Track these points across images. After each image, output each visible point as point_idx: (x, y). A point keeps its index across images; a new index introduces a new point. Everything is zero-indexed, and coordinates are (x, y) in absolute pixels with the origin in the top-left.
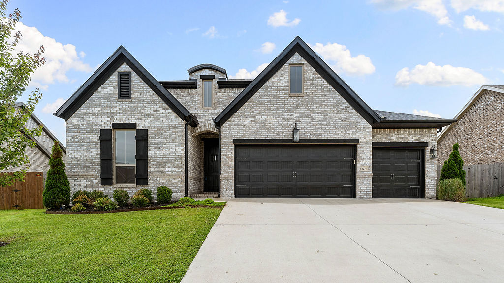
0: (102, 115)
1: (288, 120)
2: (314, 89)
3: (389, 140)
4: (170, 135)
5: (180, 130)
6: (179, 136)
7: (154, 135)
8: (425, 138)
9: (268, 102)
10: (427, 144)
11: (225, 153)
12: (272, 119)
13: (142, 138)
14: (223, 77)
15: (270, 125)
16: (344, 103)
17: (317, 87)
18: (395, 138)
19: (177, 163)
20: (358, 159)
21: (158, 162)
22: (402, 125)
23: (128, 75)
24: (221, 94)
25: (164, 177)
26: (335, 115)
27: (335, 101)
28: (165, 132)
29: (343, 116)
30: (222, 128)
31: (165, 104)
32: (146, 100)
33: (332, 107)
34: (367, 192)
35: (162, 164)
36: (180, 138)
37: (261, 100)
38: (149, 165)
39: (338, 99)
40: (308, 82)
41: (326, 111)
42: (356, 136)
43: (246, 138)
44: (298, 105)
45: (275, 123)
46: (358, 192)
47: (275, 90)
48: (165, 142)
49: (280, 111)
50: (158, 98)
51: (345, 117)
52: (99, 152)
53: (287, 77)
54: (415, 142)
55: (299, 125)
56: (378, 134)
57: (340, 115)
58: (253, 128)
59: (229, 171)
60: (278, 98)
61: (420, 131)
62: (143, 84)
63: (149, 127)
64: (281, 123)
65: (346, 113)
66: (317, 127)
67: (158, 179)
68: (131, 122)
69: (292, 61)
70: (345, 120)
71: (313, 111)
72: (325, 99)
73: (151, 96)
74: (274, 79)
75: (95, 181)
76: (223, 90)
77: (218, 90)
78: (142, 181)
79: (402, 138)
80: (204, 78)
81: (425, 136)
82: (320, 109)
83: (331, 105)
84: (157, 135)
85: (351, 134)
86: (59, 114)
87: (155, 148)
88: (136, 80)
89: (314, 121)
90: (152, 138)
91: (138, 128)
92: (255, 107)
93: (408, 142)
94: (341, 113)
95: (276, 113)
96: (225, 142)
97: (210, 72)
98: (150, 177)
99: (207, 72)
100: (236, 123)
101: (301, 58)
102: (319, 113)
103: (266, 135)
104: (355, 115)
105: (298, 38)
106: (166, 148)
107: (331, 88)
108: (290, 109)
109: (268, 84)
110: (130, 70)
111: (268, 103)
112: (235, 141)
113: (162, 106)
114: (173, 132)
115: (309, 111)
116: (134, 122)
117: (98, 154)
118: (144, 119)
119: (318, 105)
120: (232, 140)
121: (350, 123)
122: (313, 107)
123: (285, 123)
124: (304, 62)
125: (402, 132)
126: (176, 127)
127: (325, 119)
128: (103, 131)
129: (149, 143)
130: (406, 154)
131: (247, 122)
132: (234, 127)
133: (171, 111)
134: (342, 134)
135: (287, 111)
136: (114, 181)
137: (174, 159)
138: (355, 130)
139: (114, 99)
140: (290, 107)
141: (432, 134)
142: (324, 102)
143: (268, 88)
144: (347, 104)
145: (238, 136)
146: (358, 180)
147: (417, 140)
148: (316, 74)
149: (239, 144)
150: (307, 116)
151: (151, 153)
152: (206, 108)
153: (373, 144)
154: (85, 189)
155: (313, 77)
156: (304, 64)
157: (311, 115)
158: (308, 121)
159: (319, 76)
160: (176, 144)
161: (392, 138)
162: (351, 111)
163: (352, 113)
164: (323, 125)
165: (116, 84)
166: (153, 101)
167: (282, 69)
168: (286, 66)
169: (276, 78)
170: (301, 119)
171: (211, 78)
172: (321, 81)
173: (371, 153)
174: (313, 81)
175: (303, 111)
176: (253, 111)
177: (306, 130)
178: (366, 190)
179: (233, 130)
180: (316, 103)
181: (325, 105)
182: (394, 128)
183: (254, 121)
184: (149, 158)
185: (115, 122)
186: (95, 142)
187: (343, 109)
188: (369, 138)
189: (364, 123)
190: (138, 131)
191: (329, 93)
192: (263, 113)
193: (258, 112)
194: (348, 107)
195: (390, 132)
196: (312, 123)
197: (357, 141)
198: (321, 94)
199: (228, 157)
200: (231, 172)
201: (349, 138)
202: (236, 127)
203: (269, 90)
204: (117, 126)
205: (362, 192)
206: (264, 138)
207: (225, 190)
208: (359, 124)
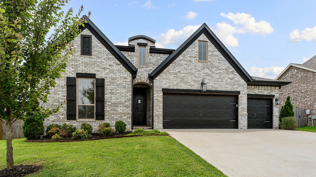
0: (68, 66)
1: (198, 77)
3: (254, 93)
4: (121, 84)
5: (129, 80)
6: (128, 85)
7: (109, 83)
9: (185, 64)
10: (274, 96)
11: (157, 98)
12: (188, 76)
13: (100, 84)
14: (153, 45)
15: (186, 80)
16: (231, 68)
17: (215, 57)
18: (257, 91)
19: (126, 104)
20: (239, 104)
21: (112, 103)
22: (261, 83)
23: (90, 38)
24: (152, 57)
25: (117, 114)
26: (226, 76)
27: (226, 67)
28: (118, 81)
29: (231, 76)
30: (154, 81)
31: (117, 61)
32: (103, 58)
33: (224, 70)
34: (245, 125)
35: (116, 105)
36: (129, 86)
37: (180, 63)
38: (105, 105)
39: (228, 66)
40: (210, 54)
41: (220, 73)
42: (238, 90)
43: (171, 88)
44: (204, 68)
45: (189, 78)
46: (239, 125)
47: (189, 57)
48: (118, 89)
49: (193, 71)
50: (112, 56)
51: (232, 77)
52: (66, 95)
53: (197, 49)
55: (205, 81)
58: (175, 82)
59: (159, 110)
60: (192, 62)
61: (270, 88)
62: (101, 45)
63: (105, 77)
64: (193, 79)
65: (233, 74)
67: (112, 116)
68: (91, 73)
69: (200, 38)
70: (232, 79)
71: (213, 72)
72: (220, 65)
73: (107, 55)
74: (189, 49)
75: (61, 117)
76: (153, 54)
77: (150, 54)
78: (100, 117)
79: (261, 92)
80: (139, 45)
81: (273, 91)
82: (217, 71)
83: (223, 69)
84: (112, 83)
85: (235, 88)
87: (110, 93)
88: (95, 41)
89: (213, 78)
90: (107, 85)
91: (97, 77)
92: (177, 68)
93: (264, 94)
94: (229, 75)
95: (190, 72)
96: (157, 90)
97: (144, 41)
98: (106, 114)
99: (142, 41)
100: (164, 77)
101: (205, 37)
102: (216, 74)
103: (184, 86)
104: (238, 76)
105: (205, 24)
106: (118, 93)
107: (224, 58)
108: (199, 70)
109: (185, 52)
110: (91, 34)
111: (185, 65)
112: (163, 90)
113: (115, 62)
114: (124, 81)
115: (210, 72)
116: (94, 72)
117: (64, 96)
118: (102, 71)
119: (216, 69)
120: (161, 89)
121: (235, 81)
122: (213, 70)
123: (196, 79)
124: (208, 40)
125: (261, 88)
126: (126, 78)
127: (220, 78)
128: (69, 79)
129: (105, 89)
130: (262, 101)
131: (172, 77)
132: (163, 80)
133: (122, 66)
134: (230, 88)
135: (197, 71)
136: (77, 117)
137: (124, 101)
138: (238, 86)
139: (78, 54)
141: (277, 90)
142: (220, 67)
143: (185, 55)
144: (233, 69)
145: (166, 87)
146: (239, 117)
147: (269, 93)
148: (215, 49)
149: (167, 92)
150: (209, 75)
151: (107, 96)
152: (141, 66)
153: (248, 95)
154: (53, 123)
155: (213, 50)
156: (207, 41)
157: (212, 75)
158: (210, 79)
159: (217, 50)
160: (126, 90)
163: (235, 75)
164: (219, 81)
165: (80, 43)
166: (109, 59)
167: (194, 43)
168: (197, 41)
169: (190, 49)
170: (206, 77)
171: (145, 45)
172: (218, 53)
173: (247, 101)
174: (213, 53)
175: (207, 72)
176: (175, 70)
177: (209, 85)
179: (162, 82)
180: (215, 68)
181: (220, 69)
182: (256, 85)
183: (176, 77)
184: (105, 100)
185: (79, 72)
186: (62, 86)
187: (231, 72)
188: (246, 91)
189: (243, 81)
190: (97, 80)
191: (222, 61)
192: (182, 72)
193: (179, 71)
194: (234, 71)
195: (254, 87)
196: (212, 80)
197: (239, 92)
198: (218, 61)
199: (159, 101)
200: (161, 111)
201: (234, 90)
202: (164, 80)
203: (186, 56)
204: (80, 75)
205: (242, 125)
206: (182, 89)
207: (157, 123)
208: (240, 82)
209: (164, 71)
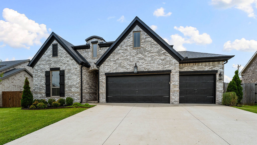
0: (46, 64)
1: (132, 62)
2: (146, 44)
3: (193, 69)
4: (74, 73)
5: (78, 70)
6: (78, 73)
7: (67, 73)
8: (215, 67)
9: (122, 53)
10: (217, 71)
11: (101, 80)
13: (62, 74)
14: (102, 42)
15: (123, 65)
16: (163, 50)
17: (148, 43)
18: (196, 68)
19: (77, 86)
20: (171, 81)
21: (69, 86)
22: (201, 60)
23: (56, 45)
24: (101, 50)
25: (71, 93)
26: (158, 57)
27: (158, 50)
28: (72, 71)
29: (162, 57)
30: (100, 68)
31: (72, 58)
32: (64, 57)
33: (156, 53)
35: (71, 87)
36: (78, 74)
37: (118, 52)
38: (65, 87)
39: (160, 49)
40: (143, 41)
41: (153, 56)
42: (169, 69)
43: (111, 72)
44: (138, 54)
45: (125, 63)
46: (171, 100)
47: (125, 46)
48: (72, 76)
49: (128, 57)
50: (68, 55)
51: (164, 58)
52: (45, 82)
53: (132, 39)
54: (209, 70)
55: (138, 64)
56: (186, 66)
57: (161, 57)
58: (115, 67)
59: (103, 89)
60: (127, 50)
61: (212, 64)
62: (62, 49)
63: (65, 69)
64: (129, 63)
65: (164, 56)
66: (148, 64)
67: (69, 94)
68: (57, 67)
69: (134, 30)
70: (163, 60)
71: (146, 56)
73: (66, 54)
74: (125, 40)
75: (44, 95)
76: (102, 48)
77: (99, 48)
78: (62, 95)
79: (201, 68)
80: (93, 43)
81: (216, 66)
82: (149, 55)
83: (155, 52)
84: (69, 73)
85: (167, 68)
86: (29, 65)
87: (68, 79)
88: (59, 47)
89: (146, 61)
90: (66, 74)
91: (60, 70)
92: (116, 56)
93: (205, 70)
94: (161, 56)
95: (126, 58)
96: (101, 75)
97: (96, 40)
98: (66, 93)
99: (94, 40)
100: (107, 65)
101: (139, 28)
102: (149, 57)
103: (121, 70)
104: (169, 57)
105: (137, 17)
106: (72, 79)
107: (155, 43)
108: (133, 56)
109: (122, 43)
110: (57, 43)
111: (122, 54)
112: (106, 74)
113: (70, 59)
114: (75, 71)
115: (143, 56)
116: (59, 67)
117: (45, 83)
118: (63, 65)
119: (148, 53)
120: (104, 74)
121: (166, 61)
122: (145, 54)
123: (131, 63)
124: (141, 30)
125: (201, 65)
126: (76, 69)
127: (152, 60)
128: (46, 72)
129: (65, 77)
130: (204, 77)
131: (112, 64)
132: (105, 67)
133: (74, 61)
134: (161, 68)
135: (132, 57)
136: (51, 95)
137: (76, 84)
138: (169, 65)
139: (51, 57)
140: (133, 55)
141: (221, 65)
142: (152, 50)
143: (122, 45)
144: (165, 51)
145: (107, 71)
146: (171, 93)
147: (210, 69)
148: (147, 36)
149: (109, 76)
150: (142, 59)
151: (66, 81)
152: (94, 58)
153: (180, 72)
154: (40, 99)
155: (146, 38)
156: (141, 31)
157: (145, 58)
158: (143, 62)
159: (149, 36)
160: (77, 77)
161: (194, 68)
162: (167, 54)
163: (167, 56)
164: (151, 63)
165: (52, 50)
166: (67, 57)
167: (129, 34)
168: (132, 33)
169: (126, 40)
170: (139, 61)
171: (96, 42)
172: (150, 39)
173: (179, 78)
174: (146, 40)
175: (140, 56)
176: (115, 58)
177: (142, 67)
178: (175, 99)
179: (105, 69)
180: (147, 52)
181: (152, 52)
182: (196, 62)
183: (115, 63)
184: (65, 84)
185: (51, 67)
186: (44, 77)
187: (162, 54)
188: (178, 69)
189: (174, 61)
190: (60, 71)
191: (154, 46)
192: (119, 59)
193: (117, 58)
194: (165, 52)
195: (193, 65)
196: (145, 62)
197: (170, 71)
198: (150, 46)
199: (103, 82)
200: (104, 90)
201: (166, 70)
202: (107, 67)
203: (123, 46)
204: (52, 69)
205: (173, 100)
206: (120, 72)
207: (101, 99)
208: (172, 62)
209: (107, 60)
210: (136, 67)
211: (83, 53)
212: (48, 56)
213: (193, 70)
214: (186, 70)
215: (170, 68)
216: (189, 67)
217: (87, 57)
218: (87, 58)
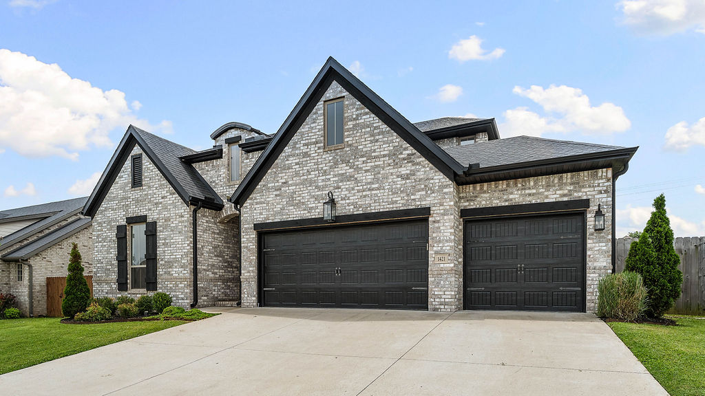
0: (119, 209)
1: (323, 188)
2: (358, 134)
3: (506, 201)
4: (176, 227)
5: (186, 219)
7: (162, 228)
8: (583, 190)
9: (297, 164)
10: (586, 203)
11: (246, 245)
12: (302, 189)
13: (152, 232)
14: (250, 137)
15: (299, 198)
16: (406, 149)
17: (363, 130)
18: (517, 196)
19: (183, 261)
20: (430, 242)
21: (165, 262)
23: (140, 158)
24: (248, 161)
25: (170, 280)
26: (391, 171)
27: (392, 148)
28: (172, 223)
29: (404, 171)
30: (243, 210)
31: (172, 188)
32: (155, 186)
33: (387, 158)
34: (447, 300)
35: (170, 264)
37: (287, 162)
38: (158, 265)
39: (397, 144)
40: (350, 124)
41: (377, 166)
42: (425, 203)
43: (270, 221)
44: (336, 163)
45: (305, 194)
46: (430, 300)
47: (304, 145)
48: (172, 236)
49: (312, 175)
50: (165, 182)
51: (408, 172)
52: (117, 253)
53: (321, 121)
54: (560, 200)
55: (338, 194)
56: (485, 192)
57: (400, 170)
58: (279, 206)
59: (251, 269)
60: (309, 156)
61: (572, 178)
62: (152, 166)
63: (158, 219)
64: (313, 194)
65: (410, 164)
66: (364, 193)
67: (166, 283)
68: (142, 214)
69: (328, 95)
70: (407, 177)
71: (358, 169)
72: (376, 147)
73: (159, 180)
74: (304, 129)
75: (114, 286)
76: (251, 155)
77: (245, 156)
78: (151, 285)
79: (534, 194)
80: (230, 142)
81: (583, 187)
82: (368, 165)
83: (384, 156)
84: (165, 227)
85: (418, 200)
86: (85, 212)
87: (163, 244)
88: (146, 162)
89: (359, 184)
90: (160, 231)
91: (148, 220)
92: (280, 175)
93: (546, 201)
94: (401, 166)
95: (306, 179)
96: (246, 229)
97: (236, 132)
98: (159, 280)
99: (233, 134)
100: (258, 200)
101: (340, 88)
102: (367, 171)
103: (295, 214)
104: (424, 167)
105: (331, 58)
106: (173, 243)
107: (385, 127)
108: (325, 171)
109: (295, 138)
110: (141, 151)
111: (296, 167)
112: (256, 226)
113: (169, 191)
114: (179, 223)
115: (352, 170)
116: (145, 213)
117: (115, 255)
118: (154, 209)
119: (365, 159)
120: (253, 225)
121: (415, 181)
122: (357, 163)
123: (319, 193)
124: (345, 93)
125: (532, 183)
126: (182, 216)
127: (376, 180)
128: (119, 227)
129: (158, 239)
130: (552, 224)
131: (271, 197)
132: (255, 206)
133: (177, 196)
134: (402, 202)
135: (321, 175)
136: (129, 286)
137: (180, 256)
138: (424, 193)
139: (129, 188)
140: (325, 168)
141: (601, 181)
142: (374, 151)
143: (296, 143)
144: (411, 150)
145: (260, 219)
147: (564, 195)
148: (362, 109)
149: (265, 232)
150: (350, 178)
151: (159, 250)
152: (232, 183)
153: (464, 213)
154: (106, 295)
155: (357, 115)
156: (344, 97)
157: (355, 176)
158: (351, 186)
159: (367, 110)
160: (182, 237)
161: (511, 197)
162: (418, 160)
163: (419, 164)
164: (373, 190)
165: (130, 170)
166: (161, 186)
167: (314, 110)
168: (320, 104)
169: (307, 126)
171: (236, 140)
172: (371, 118)
173: (453, 230)
174: (357, 122)
175: (343, 172)
176: (278, 181)
177: (347, 201)
178: (443, 297)
179: (255, 211)
180: (362, 156)
181: (375, 157)
182: (516, 177)
183: (279, 195)
184: (158, 258)
185: (129, 216)
186: (113, 241)
187: (404, 159)
188: (450, 203)
189: (439, 178)
190: (148, 224)
191: (381, 137)
192: (290, 182)
193: (284, 181)
194: (413, 154)
195: (508, 185)
196: (356, 188)
197: (427, 211)
198: (369, 139)
199: (249, 250)
200: (253, 271)
201: (414, 207)
202: (259, 206)
203: (297, 146)
204: (133, 221)
205: (437, 300)
206: (291, 219)
207: (246, 296)
208: (432, 181)
209: (258, 187)
210: (332, 202)
211: (208, 171)
212: (123, 188)
213: (507, 204)
214: (484, 202)
215: (428, 202)
216: (496, 194)
217: (217, 182)
218: (217, 184)
